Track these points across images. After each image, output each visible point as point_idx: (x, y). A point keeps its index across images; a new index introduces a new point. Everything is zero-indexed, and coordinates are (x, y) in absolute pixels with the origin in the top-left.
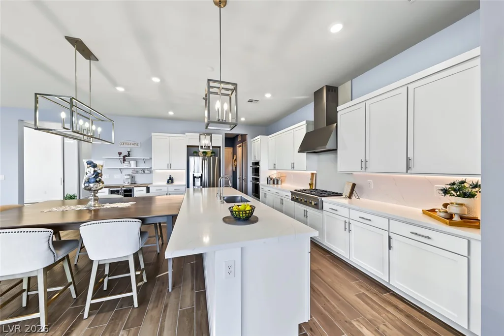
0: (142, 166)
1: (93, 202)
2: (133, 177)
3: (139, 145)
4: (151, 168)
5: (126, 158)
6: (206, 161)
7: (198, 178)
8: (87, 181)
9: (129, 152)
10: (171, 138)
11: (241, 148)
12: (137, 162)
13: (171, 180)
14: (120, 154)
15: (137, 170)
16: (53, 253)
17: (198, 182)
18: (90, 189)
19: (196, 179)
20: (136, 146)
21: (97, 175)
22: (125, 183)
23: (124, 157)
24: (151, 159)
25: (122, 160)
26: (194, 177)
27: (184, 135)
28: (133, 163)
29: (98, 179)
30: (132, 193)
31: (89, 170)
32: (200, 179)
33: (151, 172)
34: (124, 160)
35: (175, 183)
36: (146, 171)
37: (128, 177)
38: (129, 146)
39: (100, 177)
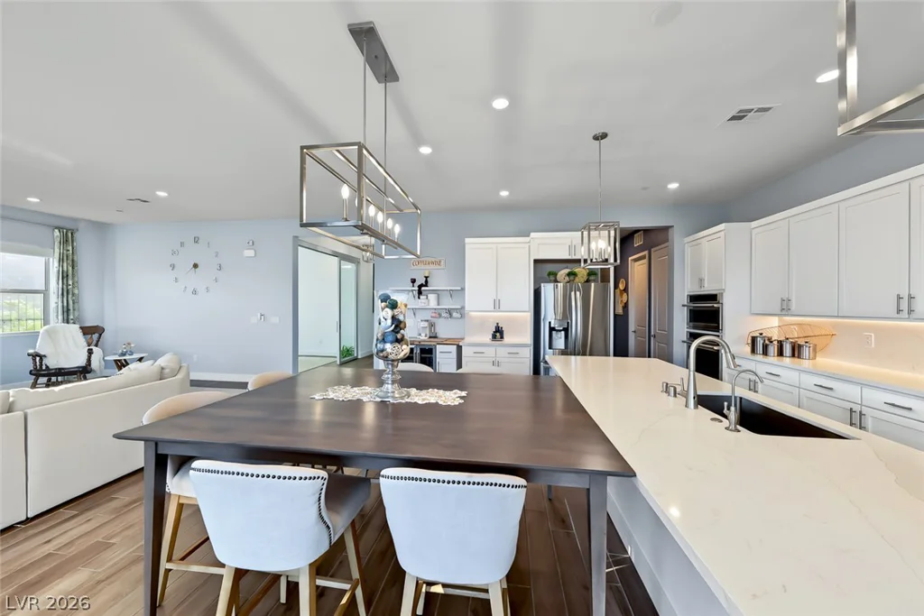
0: (448, 303)
1: (390, 386)
2: (432, 325)
3: (442, 263)
4: (463, 308)
5: (423, 288)
6: (578, 293)
7: (560, 331)
8: (380, 338)
9: (426, 277)
10: (500, 246)
11: (646, 261)
12: (438, 295)
13: (498, 333)
14: (413, 281)
15: (440, 311)
16: (328, 527)
17: (560, 342)
18: (387, 357)
19: (554, 332)
20: (437, 267)
21: (398, 324)
22: (420, 335)
23: (420, 286)
24: (463, 289)
25: (416, 293)
26: (552, 329)
27: (527, 239)
28: (432, 297)
29: (399, 336)
30: (433, 356)
31: (384, 313)
32: (563, 332)
33: (462, 316)
34: (420, 293)
35: (507, 339)
36: (455, 314)
37: (426, 324)
38: (427, 267)
39: (402, 331)
